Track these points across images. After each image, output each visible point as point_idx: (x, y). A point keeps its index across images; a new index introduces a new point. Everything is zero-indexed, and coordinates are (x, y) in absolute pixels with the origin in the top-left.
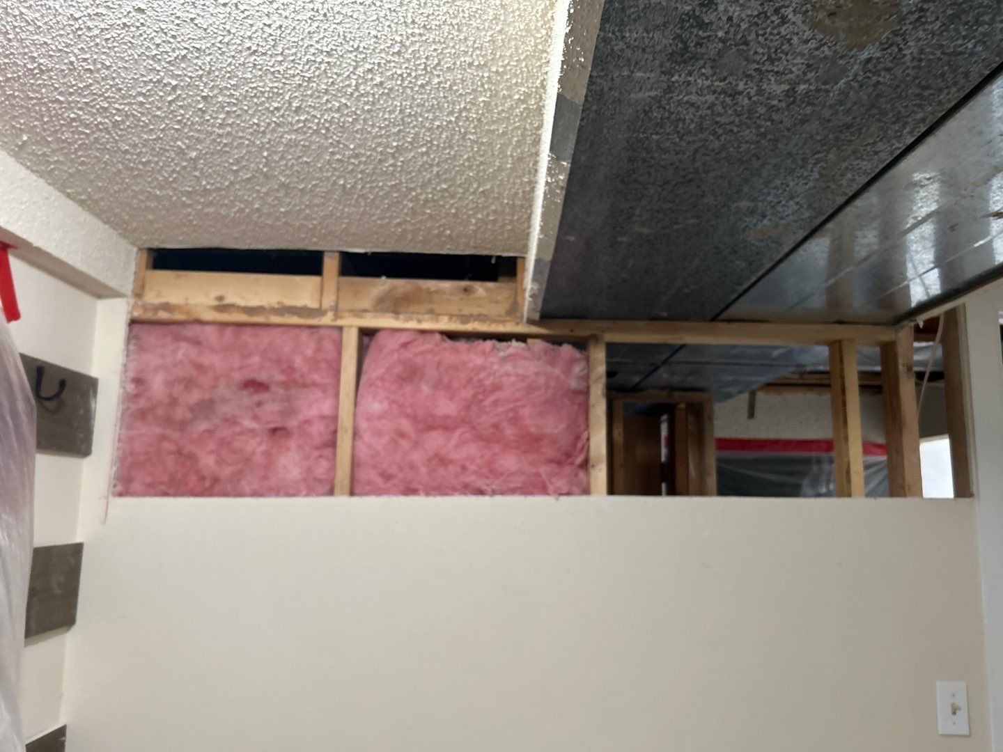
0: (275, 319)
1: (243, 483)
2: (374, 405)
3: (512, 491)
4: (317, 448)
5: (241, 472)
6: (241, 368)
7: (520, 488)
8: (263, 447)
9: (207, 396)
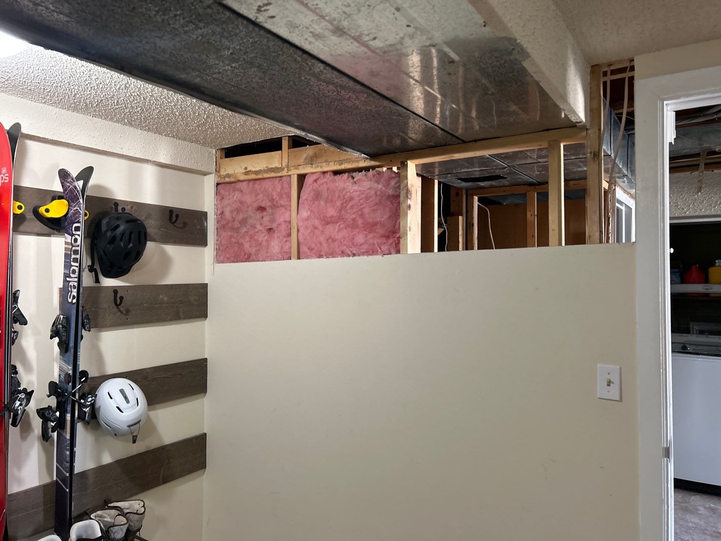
0: (266, 175)
1: (259, 255)
2: (305, 214)
3: (363, 254)
4: (285, 236)
5: (259, 250)
6: (256, 201)
7: (367, 252)
8: (266, 238)
9: (245, 216)
